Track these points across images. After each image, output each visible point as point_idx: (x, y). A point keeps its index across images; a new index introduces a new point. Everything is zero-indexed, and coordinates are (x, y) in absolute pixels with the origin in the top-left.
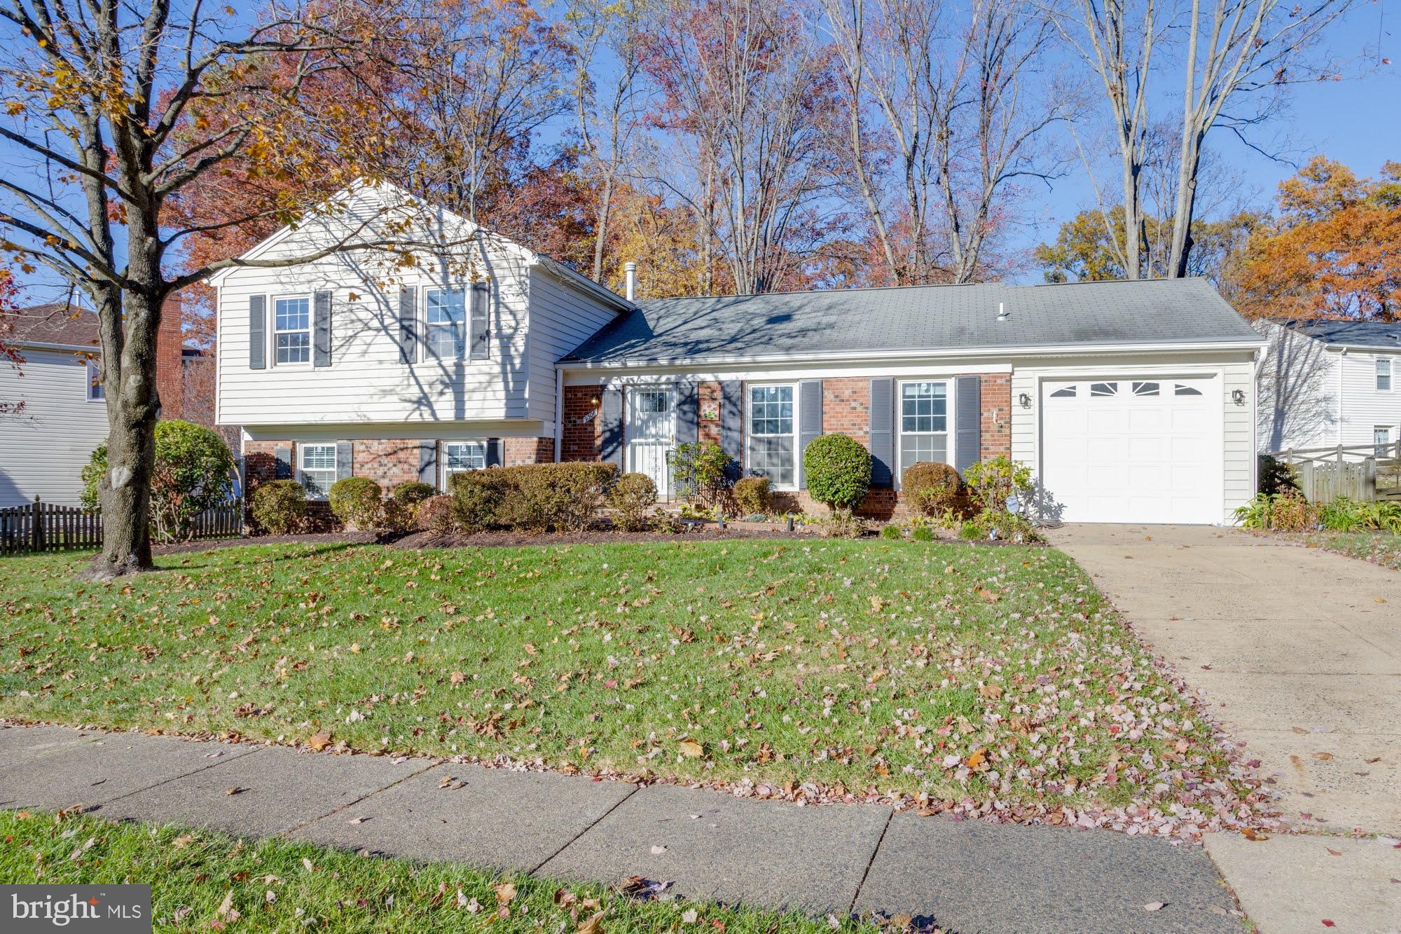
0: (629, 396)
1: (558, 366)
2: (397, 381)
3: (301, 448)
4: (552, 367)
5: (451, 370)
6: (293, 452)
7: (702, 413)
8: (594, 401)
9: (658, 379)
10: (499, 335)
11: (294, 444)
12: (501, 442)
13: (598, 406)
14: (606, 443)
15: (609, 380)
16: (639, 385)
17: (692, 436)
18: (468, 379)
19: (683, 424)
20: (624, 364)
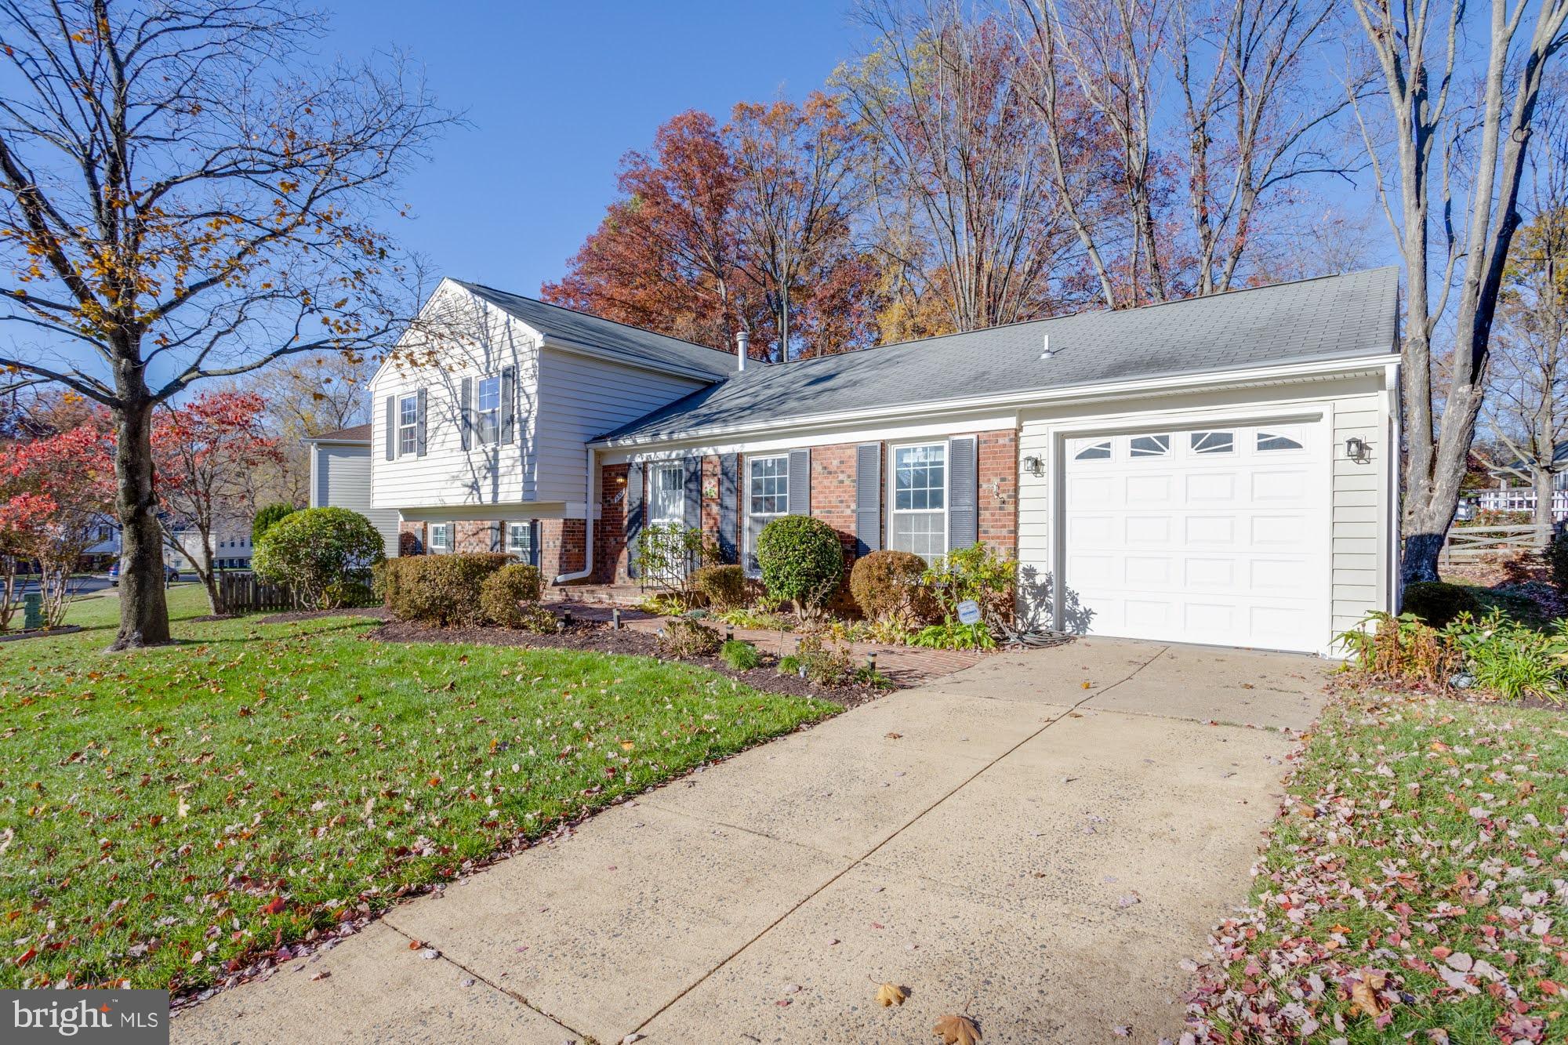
0: (650, 474)
1: (589, 446)
2: (460, 467)
3: (431, 527)
4: (583, 447)
5: (491, 454)
6: (425, 531)
7: (704, 492)
8: (620, 480)
9: (670, 455)
10: (520, 420)
11: (425, 524)
12: (539, 523)
13: (624, 485)
14: (631, 522)
15: (633, 458)
16: (657, 462)
17: (696, 516)
18: (501, 464)
19: (690, 502)
20: (635, 441)
